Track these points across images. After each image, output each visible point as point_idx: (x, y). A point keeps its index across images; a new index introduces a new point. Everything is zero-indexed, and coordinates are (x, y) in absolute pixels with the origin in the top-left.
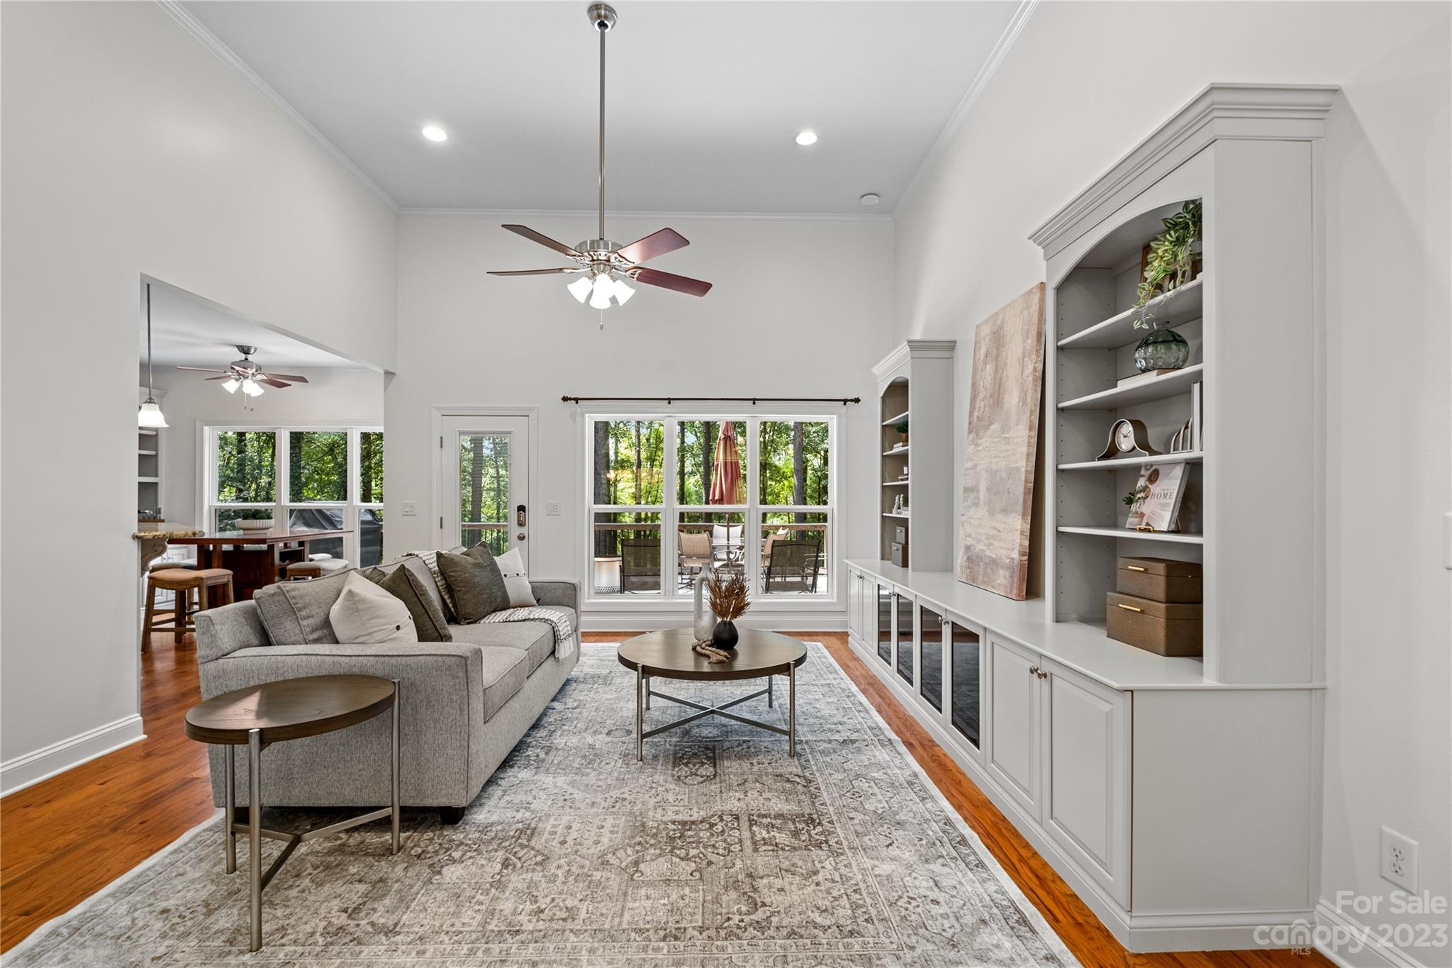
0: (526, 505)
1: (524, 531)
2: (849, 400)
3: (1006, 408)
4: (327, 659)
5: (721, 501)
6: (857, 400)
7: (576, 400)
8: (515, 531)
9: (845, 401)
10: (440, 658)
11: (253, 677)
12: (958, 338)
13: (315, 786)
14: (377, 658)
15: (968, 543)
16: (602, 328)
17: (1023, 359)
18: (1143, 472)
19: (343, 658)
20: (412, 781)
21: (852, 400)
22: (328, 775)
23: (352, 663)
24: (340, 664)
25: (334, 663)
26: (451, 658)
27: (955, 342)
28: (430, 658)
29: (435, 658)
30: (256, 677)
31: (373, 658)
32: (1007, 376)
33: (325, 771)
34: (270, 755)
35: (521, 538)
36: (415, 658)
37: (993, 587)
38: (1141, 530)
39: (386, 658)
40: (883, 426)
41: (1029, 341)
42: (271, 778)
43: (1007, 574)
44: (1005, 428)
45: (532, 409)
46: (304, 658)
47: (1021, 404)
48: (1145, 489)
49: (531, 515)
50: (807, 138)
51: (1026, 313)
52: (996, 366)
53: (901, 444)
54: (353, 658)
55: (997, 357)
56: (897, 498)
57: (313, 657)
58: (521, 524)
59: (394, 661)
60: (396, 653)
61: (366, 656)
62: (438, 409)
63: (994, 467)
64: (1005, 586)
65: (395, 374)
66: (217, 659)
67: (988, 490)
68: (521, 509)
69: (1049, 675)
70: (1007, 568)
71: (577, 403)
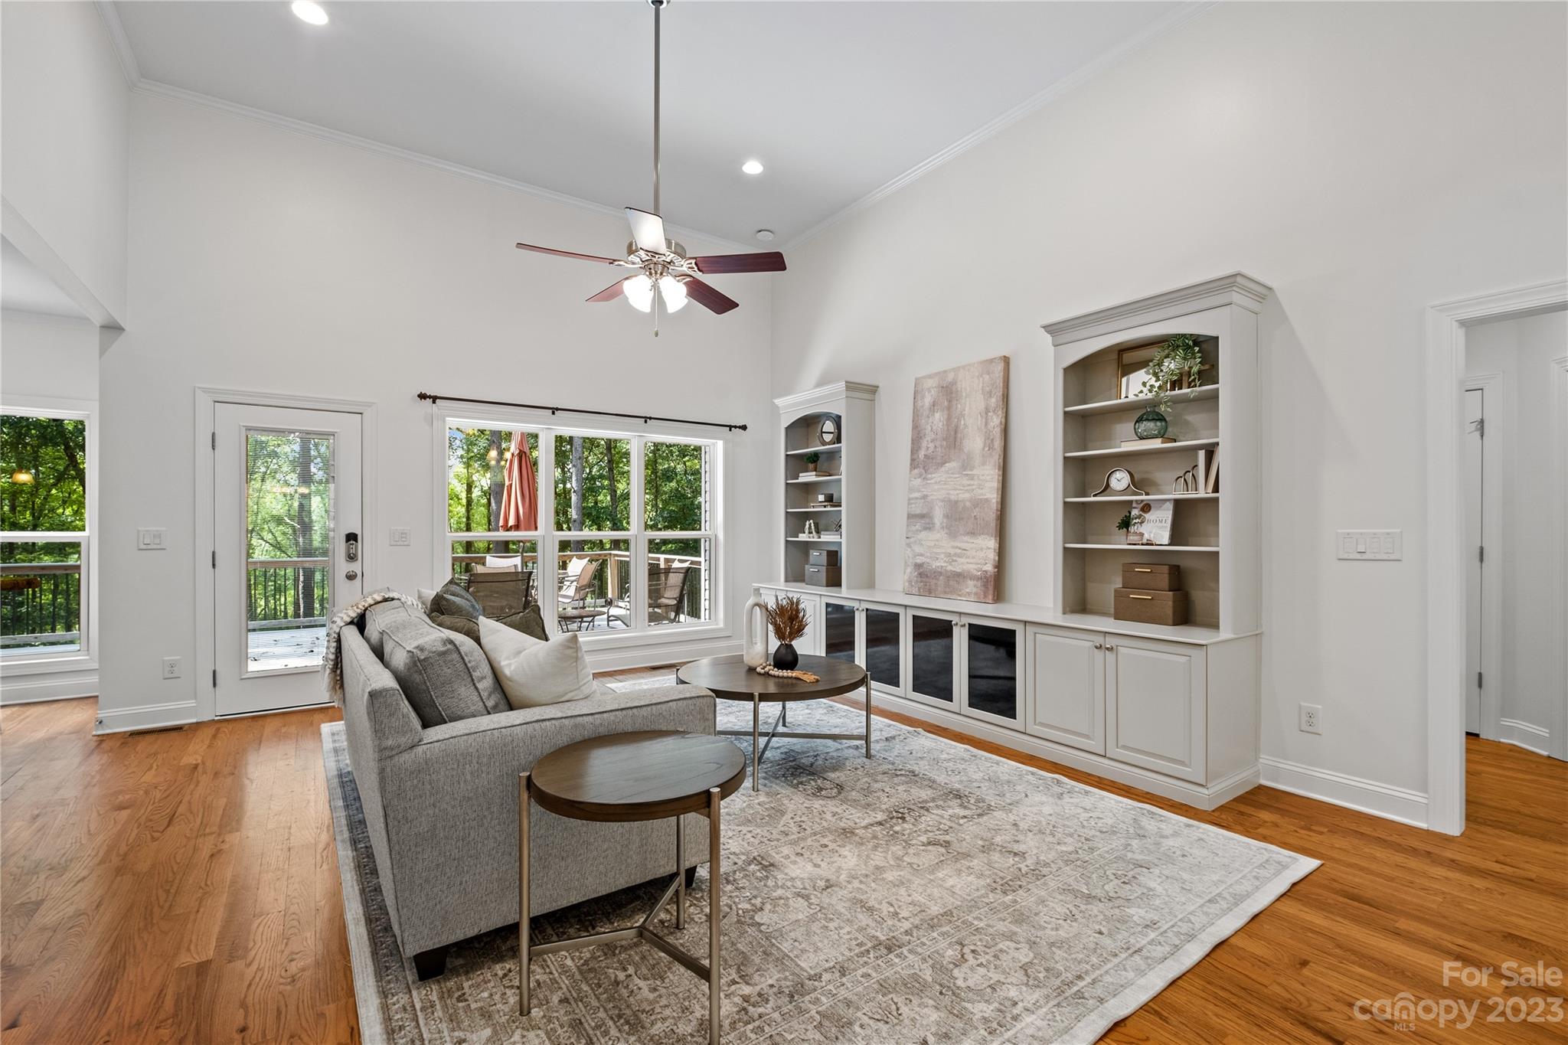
0: (358, 532)
1: (355, 567)
2: (735, 427)
3: (966, 450)
4: (566, 722)
5: (517, 527)
6: (744, 428)
7: (434, 399)
8: (343, 567)
9: (731, 427)
10: (690, 702)
11: (471, 762)
12: (880, 385)
13: (550, 886)
14: (624, 712)
15: (918, 561)
16: (657, 335)
17: (986, 414)
18: (1134, 505)
19: (586, 719)
20: (663, 847)
21: (740, 427)
22: (567, 867)
23: (598, 722)
24: (583, 726)
25: (576, 726)
26: (701, 700)
27: (878, 387)
28: (680, 703)
29: (685, 702)
30: (474, 761)
31: (620, 712)
32: (966, 426)
33: (563, 864)
34: (491, 862)
35: (351, 577)
36: (665, 705)
37: (960, 596)
38: (1142, 544)
39: (635, 710)
40: (787, 455)
41: (993, 400)
42: (492, 893)
43: (979, 584)
44: (966, 466)
45: (369, 405)
46: (537, 725)
47: (987, 449)
48: (1139, 517)
49: (367, 547)
50: (753, 168)
51: (987, 377)
52: (949, 415)
53: (814, 473)
54: (596, 716)
55: (949, 408)
56: (807, 523)
57: (548, 723)
58: (352, 558)
59: (644, 712)
60: (642, 703)
61: (611, 711)
62: (206, 391)
63: (953, 498)
64: (976, 594)
65: (123, 330)
66: (412, 748)
67: (947, 516)
68: (351, 537)
69: (1115, 648)
70: (978, 579)
71: (434, 402)
